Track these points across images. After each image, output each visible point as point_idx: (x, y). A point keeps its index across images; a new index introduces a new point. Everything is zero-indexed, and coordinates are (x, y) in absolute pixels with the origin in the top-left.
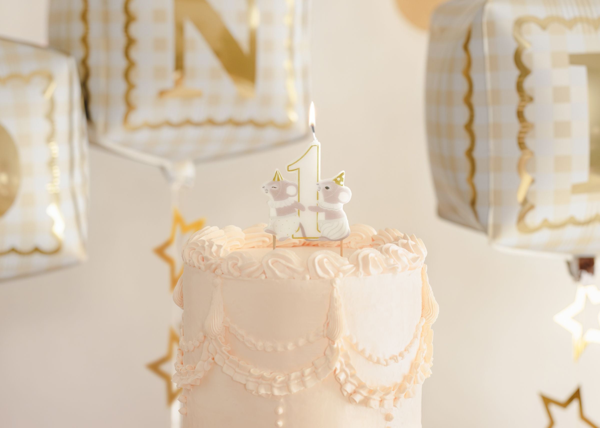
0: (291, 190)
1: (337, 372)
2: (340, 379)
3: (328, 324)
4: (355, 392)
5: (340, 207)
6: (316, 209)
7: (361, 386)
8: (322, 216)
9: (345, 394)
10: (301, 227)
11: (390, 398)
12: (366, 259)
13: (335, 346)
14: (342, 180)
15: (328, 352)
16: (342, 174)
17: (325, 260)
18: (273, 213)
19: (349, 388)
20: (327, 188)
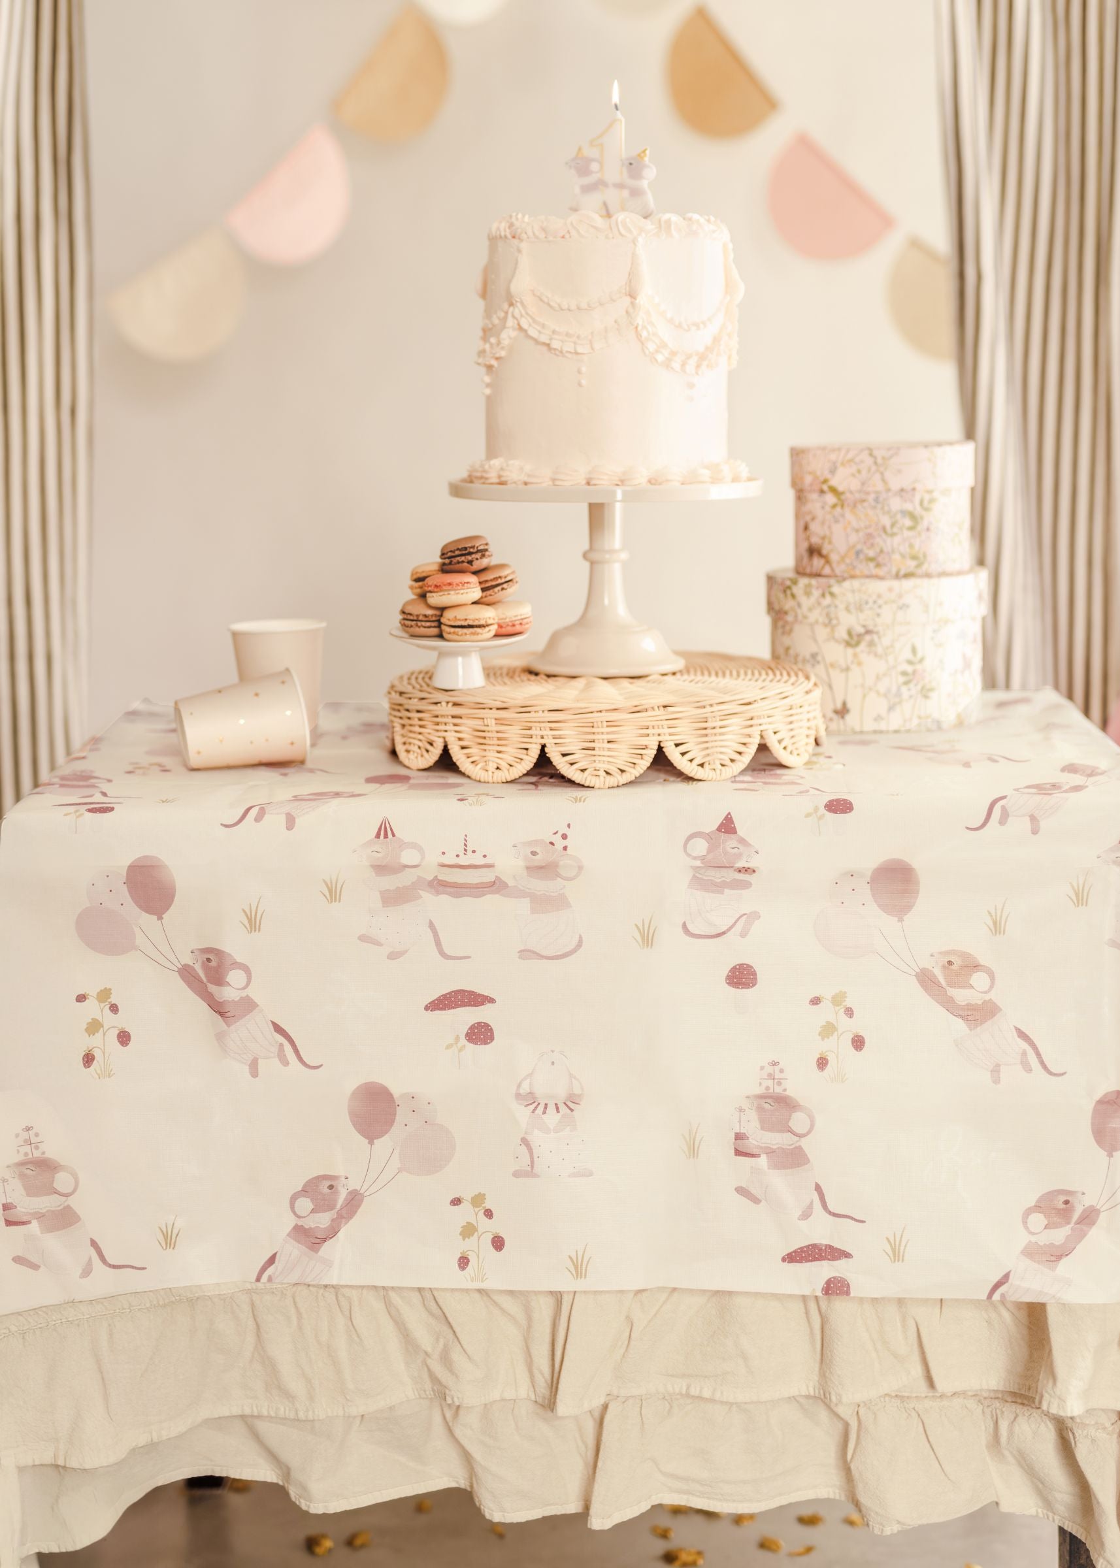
0: (594, 166)
1: (639, 328)
2: (641, 336)
3: (630, 281)
4: (657, 351)
5: (645, 184)
6: (621, 186)
7: (664, 345)
8: (626, 193)
9: (647, 352)
10: (605, 204)
11: (692, 362)
12: (668, 222)
13: (637, 301)
14: (645, 155)
15: (631, 310)
16: (646, 150)
17: (628, 220)
18: (577, 190)
19: (651, 347)
20: (631, 164)
